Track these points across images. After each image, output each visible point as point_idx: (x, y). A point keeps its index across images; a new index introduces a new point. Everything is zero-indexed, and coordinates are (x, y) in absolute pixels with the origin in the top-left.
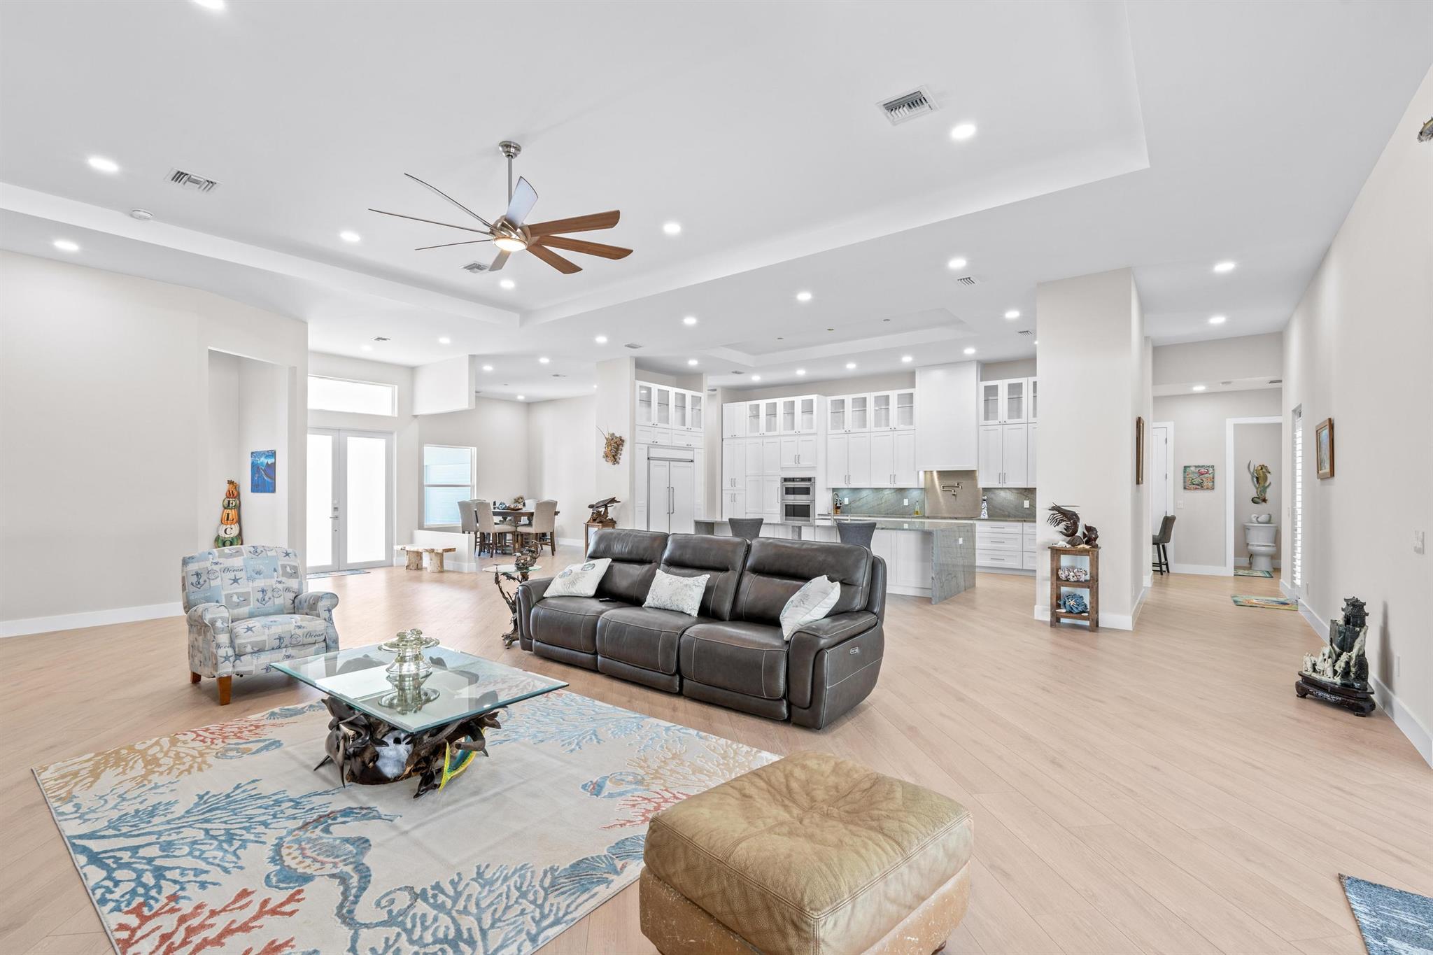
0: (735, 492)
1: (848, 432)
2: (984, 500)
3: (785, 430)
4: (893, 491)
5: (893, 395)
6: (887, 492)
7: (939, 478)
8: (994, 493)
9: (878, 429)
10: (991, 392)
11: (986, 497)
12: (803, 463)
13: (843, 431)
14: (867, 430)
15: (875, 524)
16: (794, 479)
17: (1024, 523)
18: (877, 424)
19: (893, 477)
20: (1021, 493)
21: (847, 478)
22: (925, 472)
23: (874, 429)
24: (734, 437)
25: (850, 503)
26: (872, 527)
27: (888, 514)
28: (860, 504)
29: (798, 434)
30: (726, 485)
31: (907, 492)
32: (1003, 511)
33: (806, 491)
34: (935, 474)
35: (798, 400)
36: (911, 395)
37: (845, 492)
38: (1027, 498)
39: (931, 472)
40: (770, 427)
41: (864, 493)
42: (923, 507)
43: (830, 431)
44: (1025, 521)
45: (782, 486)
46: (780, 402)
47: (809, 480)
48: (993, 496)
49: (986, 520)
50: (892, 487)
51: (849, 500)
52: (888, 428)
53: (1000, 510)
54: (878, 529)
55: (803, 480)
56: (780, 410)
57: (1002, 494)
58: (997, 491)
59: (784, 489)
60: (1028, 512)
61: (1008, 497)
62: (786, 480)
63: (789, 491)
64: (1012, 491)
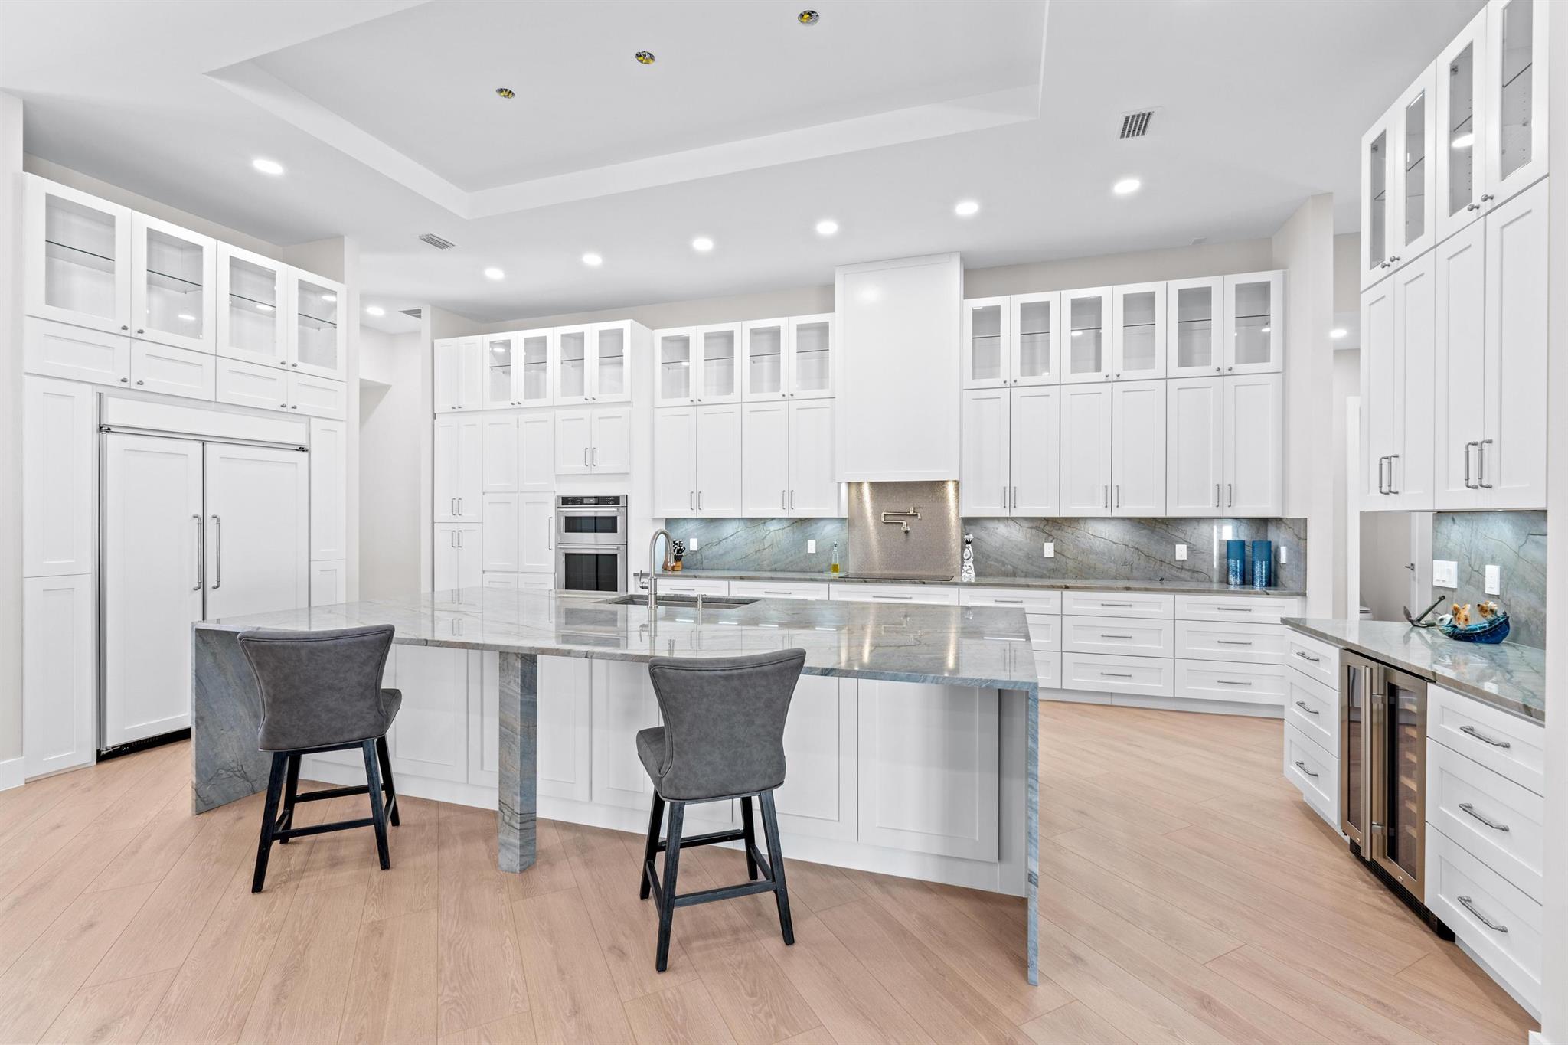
0: (462, 527)
1: (696, 402)
2: (968, 542)
3: (564, 394)
4: (787, 524)
5: (788, 326)
6: (773, 527)
7: (875, 498)
8: (986, 528)
9: (755, 397)
10: (986, 322)
11: (970, 537)
12: (603, 466)
13: (686, 401)
14: (735, 396)
15: (801, 655)
16: (582, 498)
17: (1066, 593)
18: (755, 387)
19: (788, 497)
20: (1037, 528)
21: (696, 498)
22: (849, 484)
23: (748, 397)
24: (457, 410)
25: (700, 549)
26: (791, 665)
28: (721, 552)
29: (592, 403)
30: (443, 513)
31: (814, 526)
32: (1004, 564)
33: (609, 525)
34: (866, 490)
35: (591, 331)
36: (824, 329)
37: (690, 527)
38: (1050, 537)
39: (859, 484)
40: (534, 388)
41: (729, 529)
42: (845, 556)
43: (660, 401)
44: (1067, 587)
45: (558, 513)
46: (553, 335)
47: (616, 500)
48: (983, 534)
49: (970, 584)
50: (786, 516)
51: (699, 543)
52: (778, 396)
53: (998, 561)
54: (811, 671)
55: (600, 501)
56: (554, 352)
57: (1002, 529)
58: (991, 525)
59: (563, 520)
60: (1052, 565)
61: (1016, 535)
62: (566, 501)
63: (573, 525)
64: (1026, 524)
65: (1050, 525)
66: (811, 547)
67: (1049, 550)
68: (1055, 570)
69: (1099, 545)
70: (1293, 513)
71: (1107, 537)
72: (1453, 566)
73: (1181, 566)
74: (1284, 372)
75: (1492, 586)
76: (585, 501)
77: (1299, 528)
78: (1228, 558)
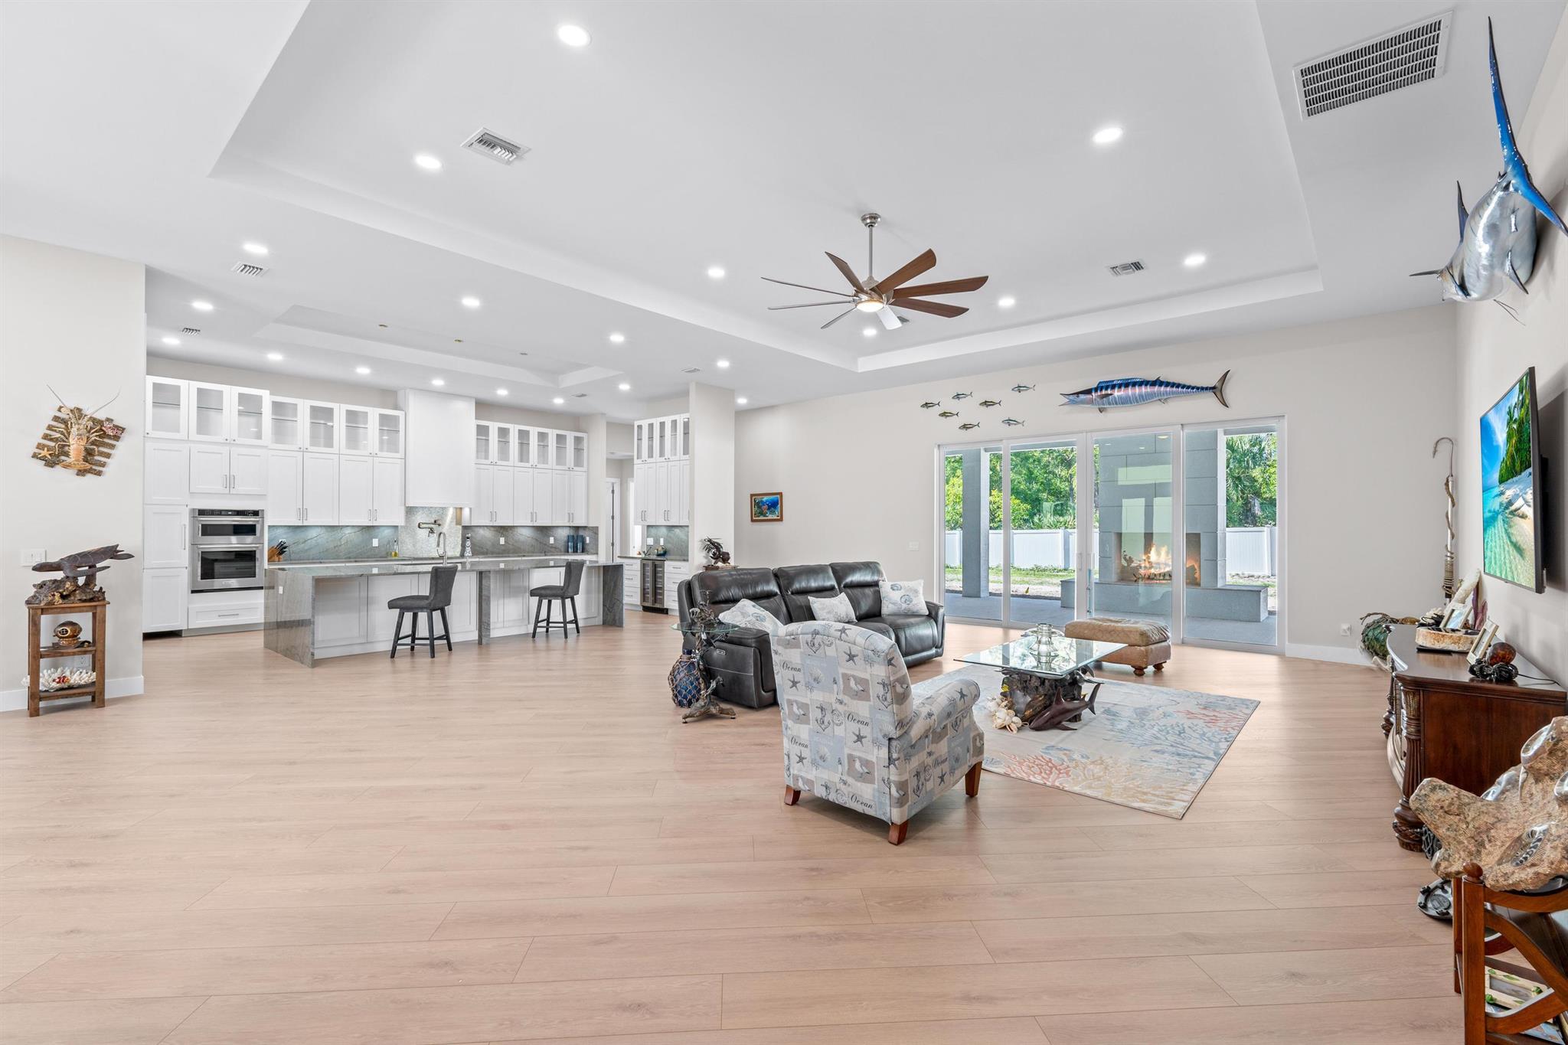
2: (466, 538)
4: (357, 529)
6: (348, 531)
8: (474, 531)
10: (482, 431)
16: (218, 511)
20: (497, 531)
27: (350, 558)
28: (306, 548)
31: (377, 531)
33: (250, 530)
38: (503, 535)
41: (313, 533)
45: (193, 522)
47: (256, 513)
48: (473, 534)
53: (479, 547)
55: (239, 513)
57: (481, 531)
58: (476, 529)
60: (503, 546)
61: (487, 534)
63: (208, 530)
64: (492, 529)
65: (503, 530)
66: (375, 543)
67: (502, 541)
68: (504, 550)
69: (522, 538)
70: (591, 525)
71: (525, 535)
72: (652, 539)
73: (552, 546)
74: (588, 472)
75: (662, 543)
76: (223, 513)
77: (595, 531)
78: (568, 542)
